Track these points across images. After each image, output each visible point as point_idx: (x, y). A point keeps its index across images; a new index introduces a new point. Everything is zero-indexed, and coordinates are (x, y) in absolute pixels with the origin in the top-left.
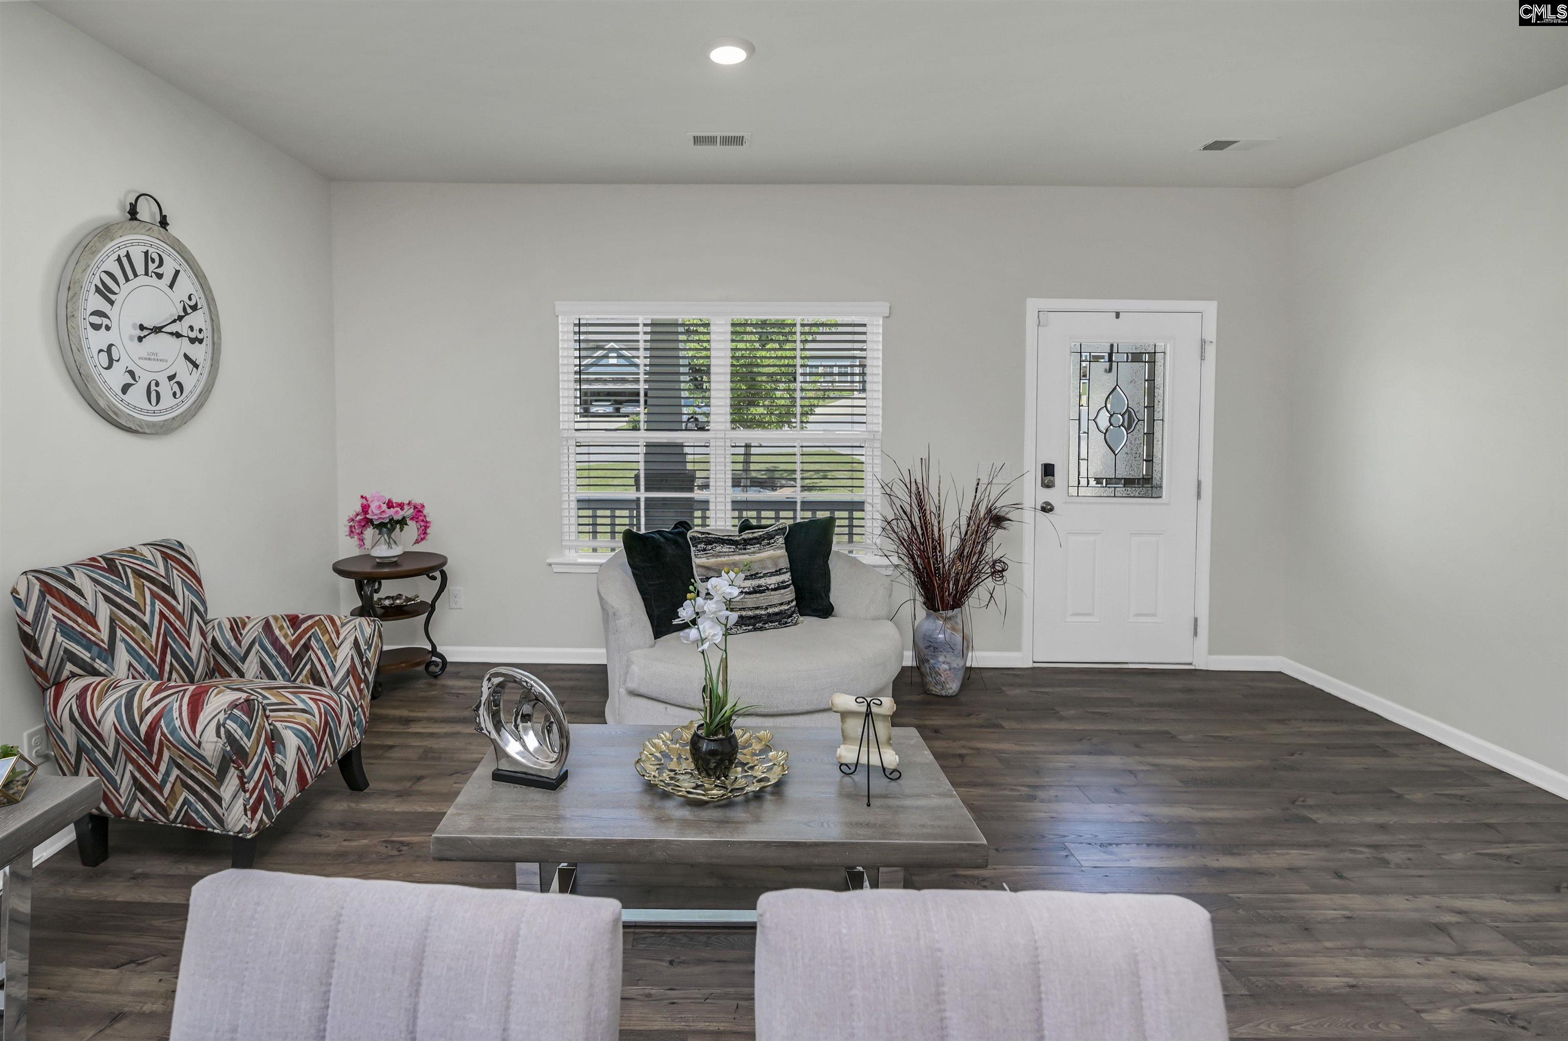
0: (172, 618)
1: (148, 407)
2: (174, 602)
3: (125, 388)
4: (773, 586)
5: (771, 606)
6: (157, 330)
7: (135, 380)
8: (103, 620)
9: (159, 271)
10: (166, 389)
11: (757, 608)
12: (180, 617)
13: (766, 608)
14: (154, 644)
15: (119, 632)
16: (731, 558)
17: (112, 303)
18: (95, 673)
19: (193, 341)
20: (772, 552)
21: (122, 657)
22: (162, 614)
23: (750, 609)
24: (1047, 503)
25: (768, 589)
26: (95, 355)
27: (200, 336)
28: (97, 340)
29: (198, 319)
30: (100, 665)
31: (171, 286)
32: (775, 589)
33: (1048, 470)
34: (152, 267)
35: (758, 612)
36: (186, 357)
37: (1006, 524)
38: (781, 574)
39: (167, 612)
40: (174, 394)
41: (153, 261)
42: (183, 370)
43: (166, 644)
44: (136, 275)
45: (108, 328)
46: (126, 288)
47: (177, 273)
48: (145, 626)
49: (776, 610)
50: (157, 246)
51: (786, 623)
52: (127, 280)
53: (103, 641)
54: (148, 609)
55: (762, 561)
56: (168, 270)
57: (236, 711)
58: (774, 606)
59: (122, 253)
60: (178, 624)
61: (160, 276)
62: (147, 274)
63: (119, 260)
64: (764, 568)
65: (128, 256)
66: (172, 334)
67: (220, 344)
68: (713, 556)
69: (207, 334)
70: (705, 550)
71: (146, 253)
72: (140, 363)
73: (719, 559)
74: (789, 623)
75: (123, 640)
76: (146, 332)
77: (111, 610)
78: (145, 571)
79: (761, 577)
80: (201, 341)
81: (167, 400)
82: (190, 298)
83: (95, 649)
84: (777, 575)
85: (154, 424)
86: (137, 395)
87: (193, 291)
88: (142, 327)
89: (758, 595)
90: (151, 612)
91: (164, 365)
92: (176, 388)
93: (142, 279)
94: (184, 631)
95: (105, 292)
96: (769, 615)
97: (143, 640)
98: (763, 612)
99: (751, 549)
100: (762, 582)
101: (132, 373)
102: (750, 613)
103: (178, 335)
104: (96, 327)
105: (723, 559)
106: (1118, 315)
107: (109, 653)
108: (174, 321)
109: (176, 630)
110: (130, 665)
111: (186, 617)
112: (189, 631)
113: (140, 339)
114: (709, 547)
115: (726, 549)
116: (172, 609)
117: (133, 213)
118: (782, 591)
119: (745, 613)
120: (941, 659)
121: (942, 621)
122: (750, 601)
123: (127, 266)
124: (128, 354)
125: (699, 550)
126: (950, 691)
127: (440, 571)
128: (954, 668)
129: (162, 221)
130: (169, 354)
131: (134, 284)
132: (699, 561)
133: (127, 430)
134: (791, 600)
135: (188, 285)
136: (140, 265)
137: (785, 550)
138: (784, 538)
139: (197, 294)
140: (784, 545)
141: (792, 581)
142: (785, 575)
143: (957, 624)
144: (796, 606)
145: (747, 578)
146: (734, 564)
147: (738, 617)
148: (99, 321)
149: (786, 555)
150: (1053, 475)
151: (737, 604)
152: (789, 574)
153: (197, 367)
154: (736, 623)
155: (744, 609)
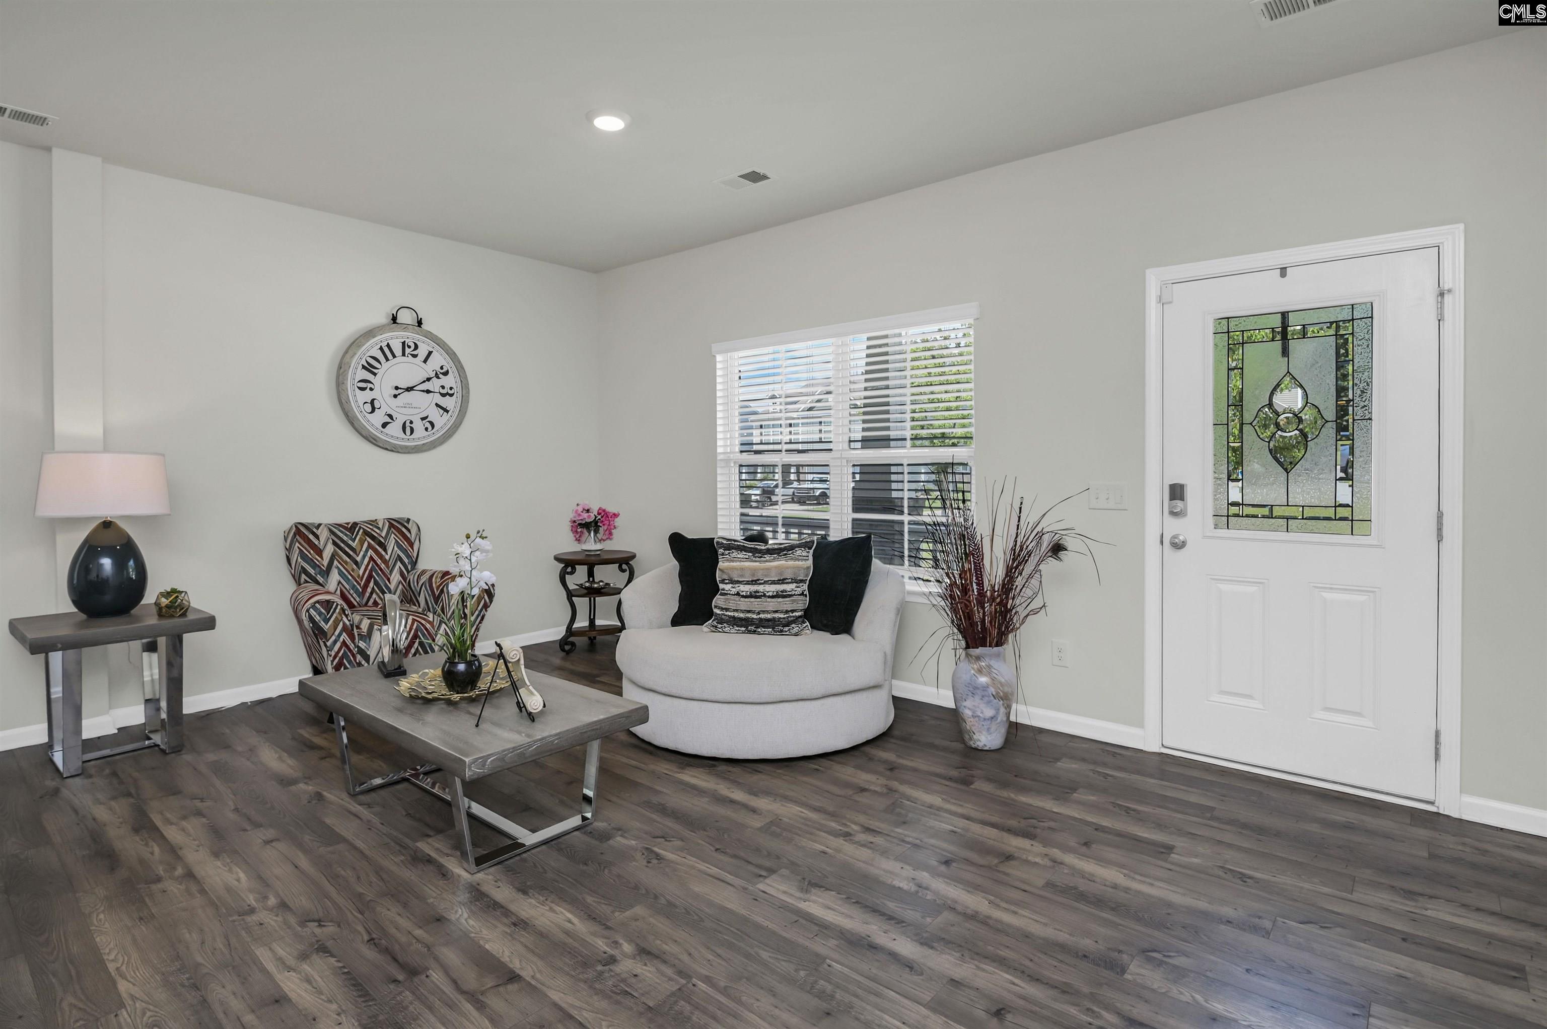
0: (379, 561)
1: (403, 436)
2: (383, 553)
3: (384, 425)
4: (771, 594)
5: (764, 612)
6: (409, 389)
7: (392, 419)
8: (327, 554)
9: (414, 352)
10: (419, 426)
11: (749, 612)
12: (386, 562)
13: (759, 613)
14: (361, 574)
15: (336, 563)
16: (742, 563)
17: (375, 374)
18: (317, 583)
19: (443, 395)
20: (783, 562)
21: (335, 577)
22: (371, 558)
23: (743, 611)
24: (1177, 537)
25: (765, 595)
26: (361, 405)
27: (450, 392)
28: (364, 396)
29: (449, 381)
30: (320, 578)
31: (425, 361)
32: (773, 597)
33: (1177, 492)
34: (408, 351)
35: (749, 615)
36: (437, 405)
37: (1062, 554)
38: (783, 583)
39: (375, 557)
40: (426, 429)
41: (409, 347)
42: (435, 415)
43: (370, 576)
44: (394, 356)
45: (371, 389)
46: (386, 365)
47: (430, 353)
48: (356, 563)
49: (769, 616)
50: (411, 337)
51: (782, 631)
52: (387, 360)
53: (323, 566)
54: (362, 553)
55: (769, 569)
56: (422, 352)
57: (317, 605)
58: (767, 612)
59: (384, 344)
60: (383, 566)
61: (415, 356)
62: (404, 355)
63: (381, 349)
64: (766, 576)
65: (388, 345)
66: (423, 391)
67: (468, 397)
68: (728, 560)
69: (457, 390)
71: (404, 343)
72: (397, 409)
73: (732, 564)
74: (786, 632)
75: (338, 568)
76: (400, 391)
77: (334, 550)
78: (373, 532)
80: (451, 395)
81: (420, 432)
82: (442, 368)
83: (318, 569)
84: (779, 584)
85: (406, 447)
86: (394, 429)
87: (444, 363)
88: (397, 388)
89: (753, 600)
90: (364, 556)
91: (417, 411)
92: (428, 425)
93: (400, 359)
94: (387, 571)
95: (369, 368)
96: (761, 619)
97: (353, 570)
98: (755, 616)
99: (767, 557)
100: (761, 588)
101: (390, 416)
102: (742, 615)
103: (428, 392)
104: (363, 388)
105: (734, 564)
106: (1283, 272)
107: (327, 573)
108: (424, 382)
109: (381, 569)
110: (340, 582)
111: (391, 563)
112: (391, 572)
113: (395, 396)
114: (727, 552)
115: (741, 555)
116: (381, 557)
117: (394, 319)
118: (780, 600)
119: (736, 614)
120: (965, 704)
121: (969, 661)
122: (744, 604)
123: (387, 352)
124: (387, 404)
125: (723, 554)
126: (978, 743)
127: (627, 564)
128: (979, 717)
129: (420, 323)
130: (422, 404)
131: (393, 361)
132: (722, 564)
133: (386, 449)
134: (793, 611)
135: (438, 360)
136: (398, 350)
137: (810, 562)
138: (811, 551)
139: (448, 365)
140: (811, 558)
141: (807, 592)
142: (793, 586)
143: (989, 667)
144: (800, 617)
145: (748, 583)
146: (742, 569)
147: (730, 617)
148: (365, 385)
149: (808, 568)
150: (1182, 498)
151: (732, 606)
152: (795, 585)
153: (447, 411)
154: (729, 622)
155: (739, 610)
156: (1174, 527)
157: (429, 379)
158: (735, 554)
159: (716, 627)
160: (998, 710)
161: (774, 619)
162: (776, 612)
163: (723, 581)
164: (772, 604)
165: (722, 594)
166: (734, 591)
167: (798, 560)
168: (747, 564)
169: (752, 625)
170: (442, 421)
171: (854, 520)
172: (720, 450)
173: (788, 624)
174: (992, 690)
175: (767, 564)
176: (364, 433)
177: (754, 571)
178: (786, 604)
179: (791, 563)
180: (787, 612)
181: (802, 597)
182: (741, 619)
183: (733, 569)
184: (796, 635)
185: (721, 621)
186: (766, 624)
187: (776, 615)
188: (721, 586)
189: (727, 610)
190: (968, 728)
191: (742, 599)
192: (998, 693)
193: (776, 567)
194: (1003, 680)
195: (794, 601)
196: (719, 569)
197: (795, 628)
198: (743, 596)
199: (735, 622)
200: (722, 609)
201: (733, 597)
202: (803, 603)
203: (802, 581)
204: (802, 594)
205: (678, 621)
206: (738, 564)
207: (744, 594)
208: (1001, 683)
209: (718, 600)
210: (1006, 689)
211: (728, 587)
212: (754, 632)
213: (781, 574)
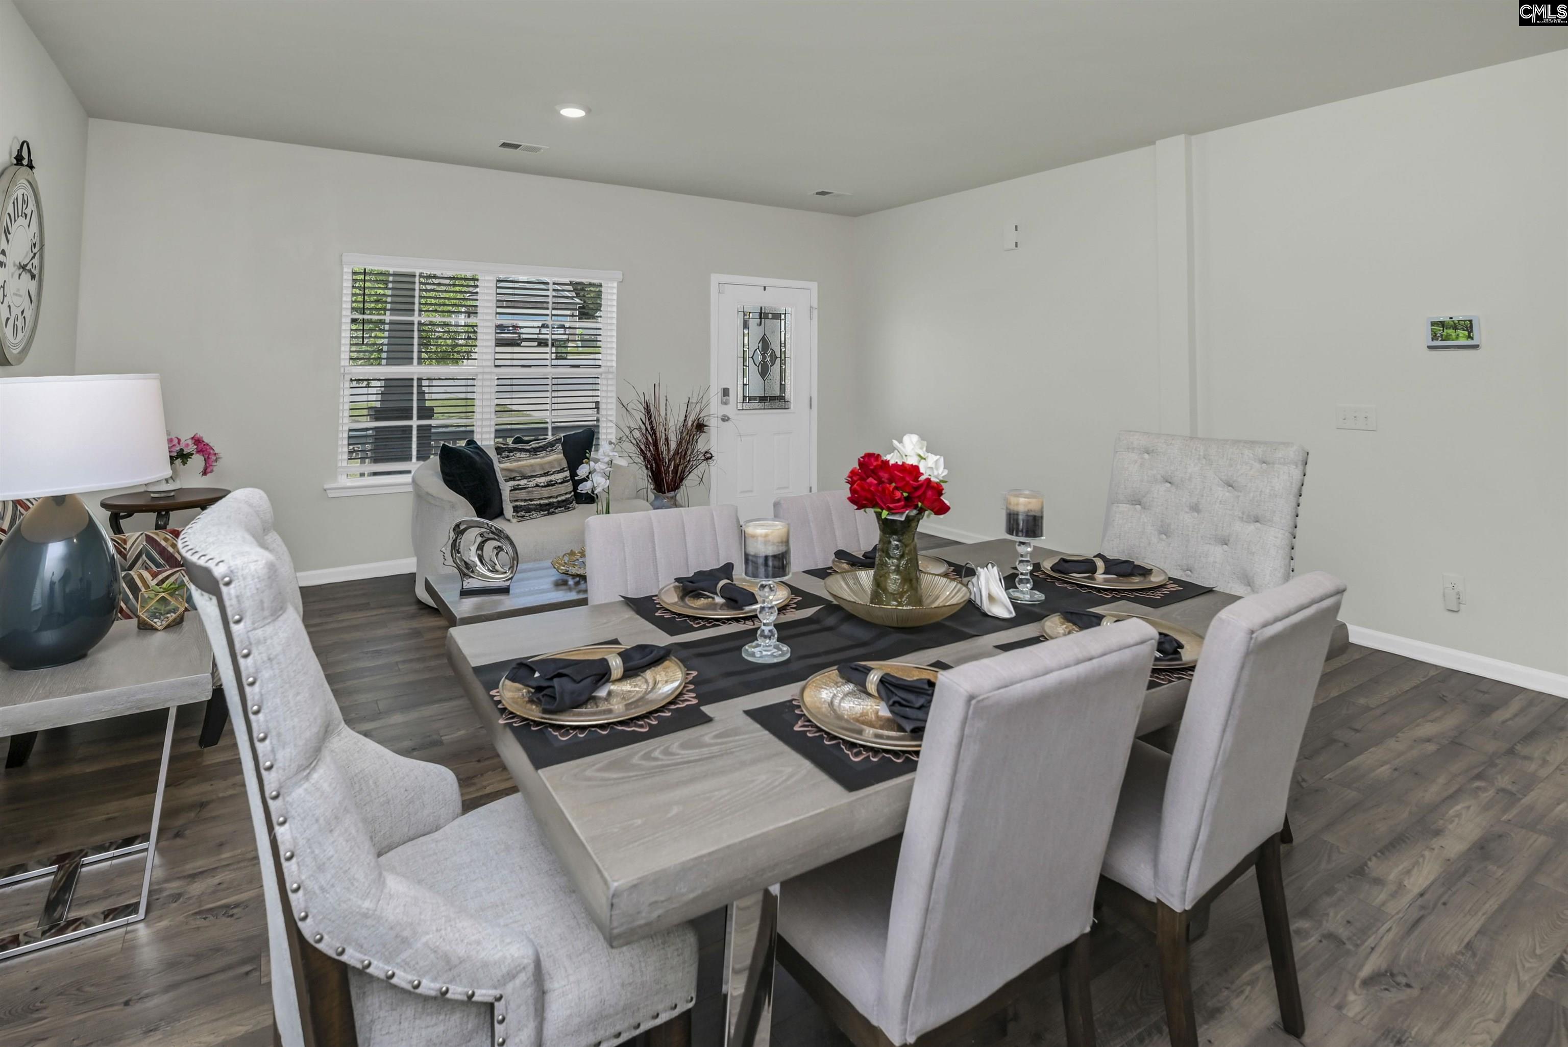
4: (559, 481)
5: (560, 495)
11: (551, 497)
13: (557, 497)
16: (528, 461)
20: (556, 456)
23: (546, 498)
24: (724, 416)
25: (557, 483)
32: (561, 483)
33: (726, 392)
35: (551, 500)
37: (705, 429)
38: (562, 472)
49: (563, 498)
55: (550, 463)
64: (553, 467)
67: (42, 281)
68: (515, 461)
70: (508, 457)
73: (520, 463)
74: (571, 509)
79: (551, 474)
89: (550, 488)
96: (559, 502)
98: (555, 500)
99: (540, 454)
100: (553, 478)
102: (546, 501)
105: (522, 463)
106: (765, 288)
114: (512, 454)
115: (523, 455)
118: (564, 484)
119: (542, 502)
122: (546, 492)
125: (500, 458)
130: (23, 289)
132: (498, 466)
135: (34, 223)
137: (563, 455)
139: (37, 234)
140: (563, 451)
144: (573, 496)
145: (541, 476)
146: (532, 466)
150: (728, 395)
151: (536, 495)
153: (32, 302)
154: (535, 510)
155: (542, 499)
156: (723, 410)
159: (523, 516)
163: (506, 480)
165: (507, 491)
166: (532, 484)
177: (542, 466)
178: (565, 488)
180: (568, 492)
183: (523, 466)
188: (504, 484)
189: (531, 500)
191: (543, 489)
196: (497, 471)
200: (525, 500)
201: (534, 489)
207: (542, 484)
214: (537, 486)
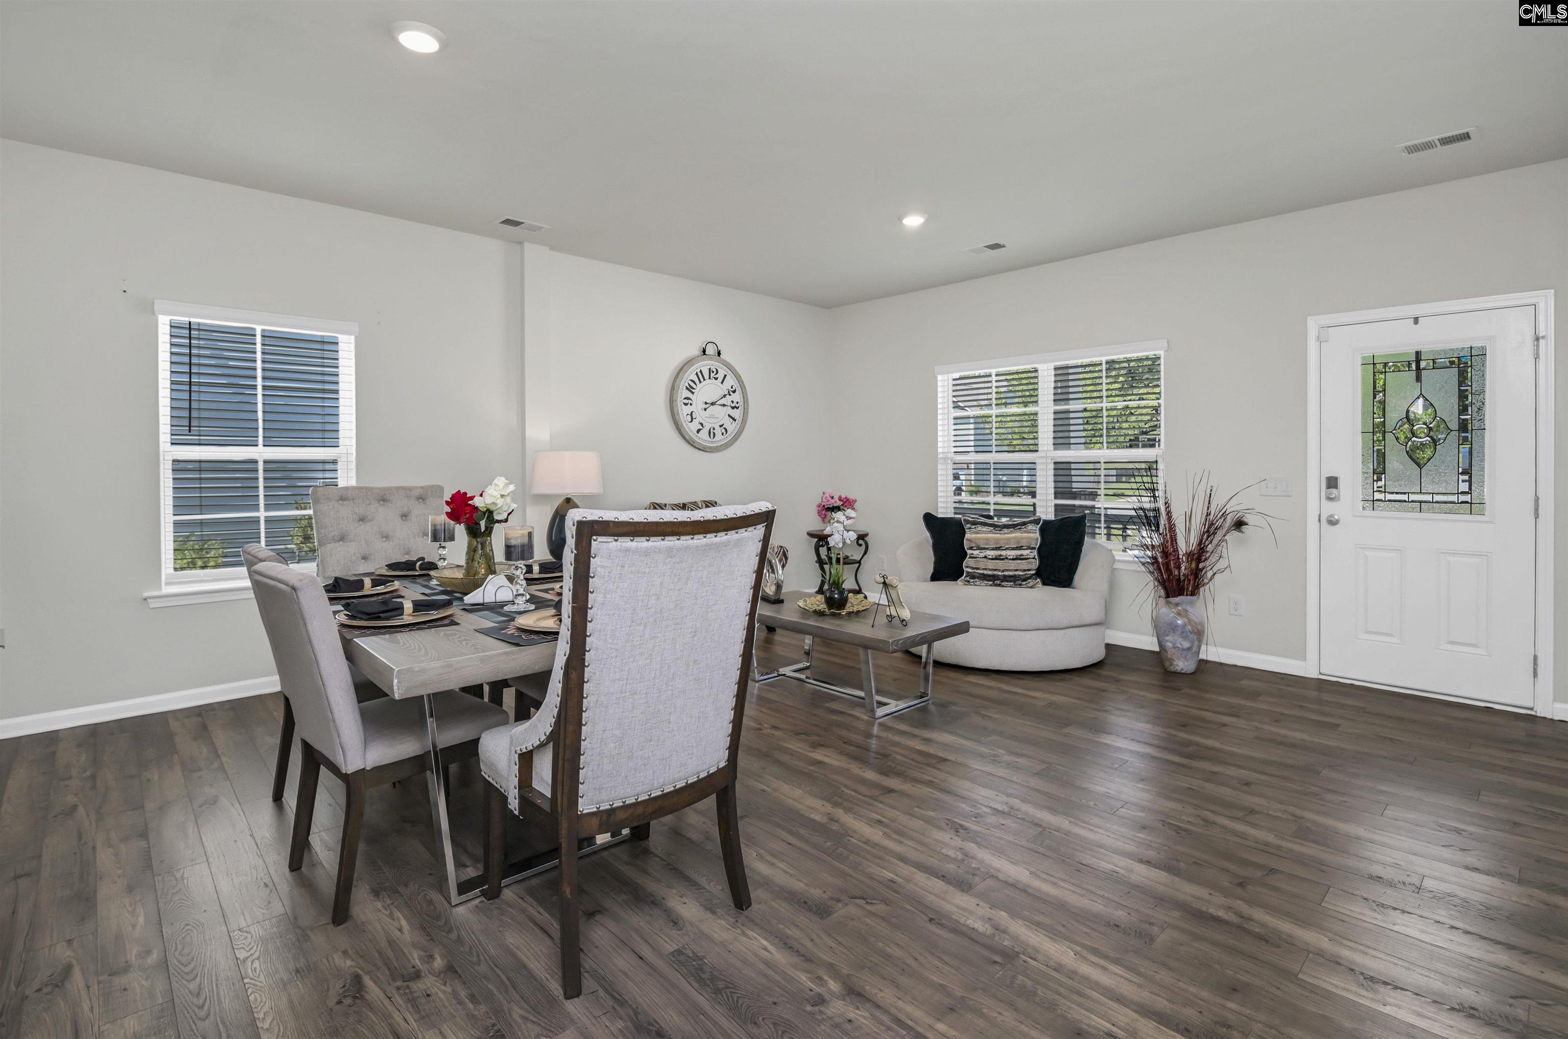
1: (709, 439)
3: (698, 431)
4: (1011, 557)
5: (1007, 570)
6: (713, 404)
7: (703, 427)
9: (716, 376)
10: (718, 431)
11: (995, 570)
13: (1003, 571)
16: (987, 534)
17: (693, 393)
19: (733, 408)
20: (1019, 534)
23: (990, 570)
24: (1333, 516)
25: (1007, 558)
26: (686, 416)
27: (737, 406)
28: (687, 410)
29: (737, 397)
31: (722, 383)
32: (1013, 559)
33: (1332, 483)
34: (712, 375)
35: (995, 573)
36: (729, 415)
37: (1244, 528)
38: (1021, 549)
40: (723, 434)
41: (713, 372)
42: (728, 423)
44: (704, 380)
45: (691, 404)
46: (699, 386)
47: (725, 376)
49: (1011, 573)
50: (714, 364)
51: (1021, 585)
52: (700, 382)
55: (1009, 539)
56: (720, 376)
58: (1010, 570)
59: (699, 370)
61: (716, 379)
62: (710, 378)
63: (697, 374)
65: (701, 371)
66: (721, 405)
67: (748, 409)
68: (974, 533)
69: (741, 404)
71: (710, 369)
72: (706, 419)
73: (978, 535)
74: (1023, 585)
76: (708, 405)
80: (738, 408)
81: (719, 436)
82: (732, 387)
85: (711, 448)
86: (704, 434)
87: (733, 384)
88: (706, 403)
89: (998, 561)
91: (717, 420)
92: (724, 431)
93: (708, 381)
95: (690, 389)
96: (1005, 576)
98: (1000, 573)
99: (1006, 531)
100: (1003, 553)
101: (702, 424)
102: (990, 573)
103: (724, 405)
104: (686, 404)
105: (980, 535)
106: (1416, 320)
108: (721, 398)
113: (705, 410)
114: (973, 527)
115: (985, 529)
117: (704, 351)
118: (1019, 561)
119: (985, 572)
120: (1167, 638)
121: (1169, 607)
122: (991, 564)
123: (700, 376)
124: (700, 416)
125: (970, 528)
126: (1177, 668)
127: (863, 539)
128: (1178, 647)
129: (719, 354)
130: (720, 414)
131: (704, 383)
132: (968, 536)
133: (699, 449)
134: (1029, 570)
135: (731, 381)
136: (706, 376)
137: (1037, 535)
138: (1039, 526)
139: (736, 386)
140: (1038, 532)
141: (1036, 557)
142: (1028, 552)
143: (1186, 611)
144: (1033, 575)
145: (993, 549)
146: (987, 539)
147: (980, 574)
148: (688, 402)
149: (1037, 539)
150: (1336, 487)
151: (981, 565)
152: (1029, 551)
153: (735, 420)
154: (978, 578)
155: (986, 569)
156: (1329, 509)
157: (725, 396)
158: (980, 528)
159: (969, 581)
160: (1193, 643)
161: (1015, 576)
162: (1017, 570)
163: (971, 548)
164: (1013, 565)
165: (971, 557)
166: (982, 555)
167: (1030, 533)
168: (991, 535)
169: (998, 580)
170: (732, 427)
171: (1056, 505)
172: (940, 450)
173: (1025, 580)
174: (1189, 628)
175: (1006, 535)
176: (687, 437)
177: (997, 540)
178: (1023, 565)
179: (1025, 535)
180: (1024, 571)
181: (1034, 560)
182: (989, 576)
183: (979, 539)
184: (1031, 587)
185: (973, 576)
186: (1009, 579)
187: (1017, 573)
188: (969, 552)
189: (977, 569)
190: (1169, 656)
191: (990, 561)
192: (1193, 630)
193: (1014, 538)
194: (1197, 621)
195: (1029, 563)
196: (967, 539)
197: (1031, 582)
198: (990, 559)
199: (984, 577)
200: (973, 568)
201: (981, 560)
202: (1035, 564)
203: (1034, 548)
204: (1034, 558)
205: (935, 577)
206: (983, 535)
207: (990, 557)
208: (1196, 623)
209: (967, 562)
210: (1199, 627)
211: (976, 552)
212: (999, 585)
213: (1018, 543)
214: (985, 557)
